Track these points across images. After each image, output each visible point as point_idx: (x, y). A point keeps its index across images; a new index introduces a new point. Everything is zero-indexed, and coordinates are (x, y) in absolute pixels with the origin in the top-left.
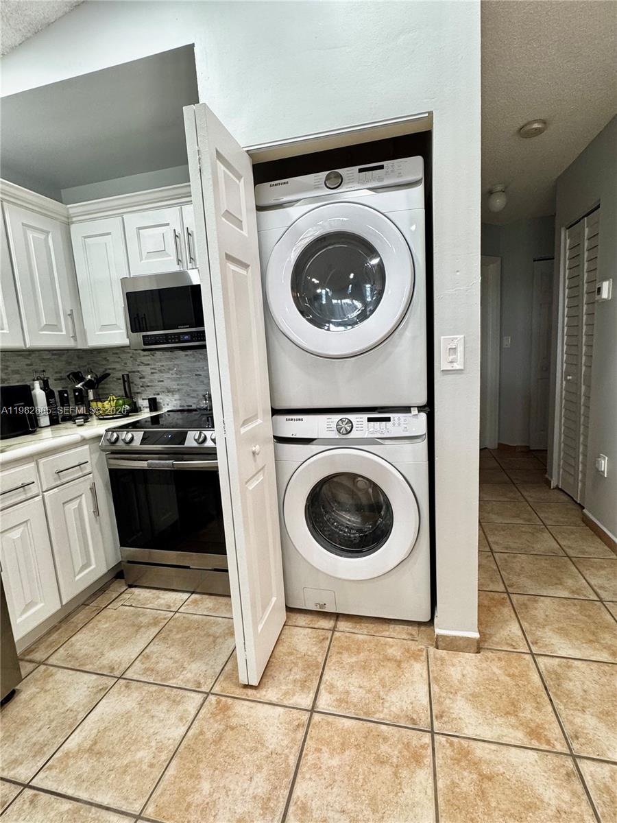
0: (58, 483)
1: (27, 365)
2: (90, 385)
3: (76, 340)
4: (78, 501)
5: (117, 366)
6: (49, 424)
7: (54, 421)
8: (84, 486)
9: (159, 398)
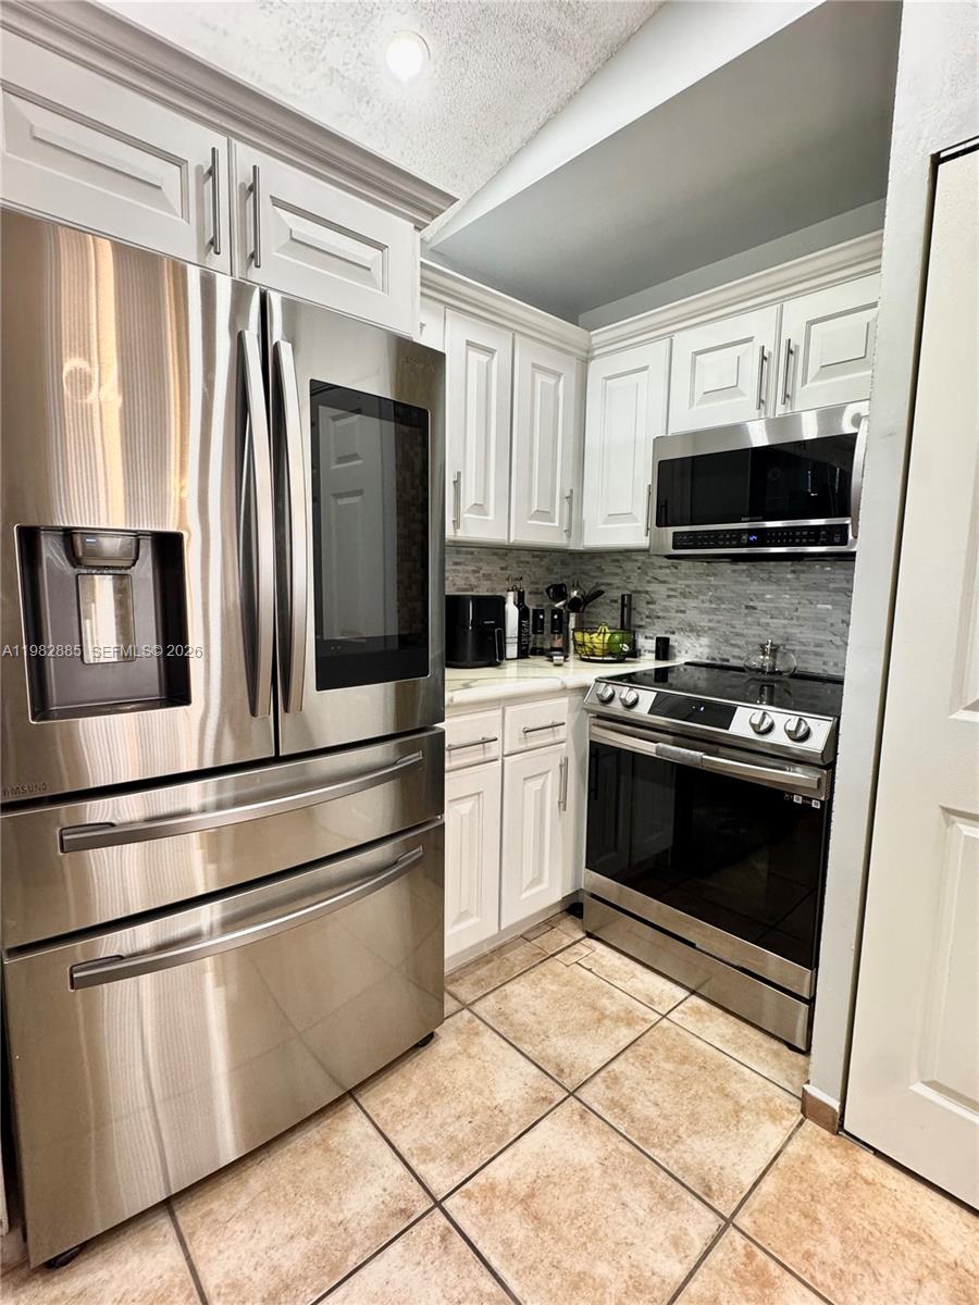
0: (523, 747)
1: (502, 569)
2: (575, 605)
3: (569, 536)
4: (542, 781)
5: (616, 581)
6: (515, 656)
7: (523, 653)
8: (552, 760)
9: (674, 640)
